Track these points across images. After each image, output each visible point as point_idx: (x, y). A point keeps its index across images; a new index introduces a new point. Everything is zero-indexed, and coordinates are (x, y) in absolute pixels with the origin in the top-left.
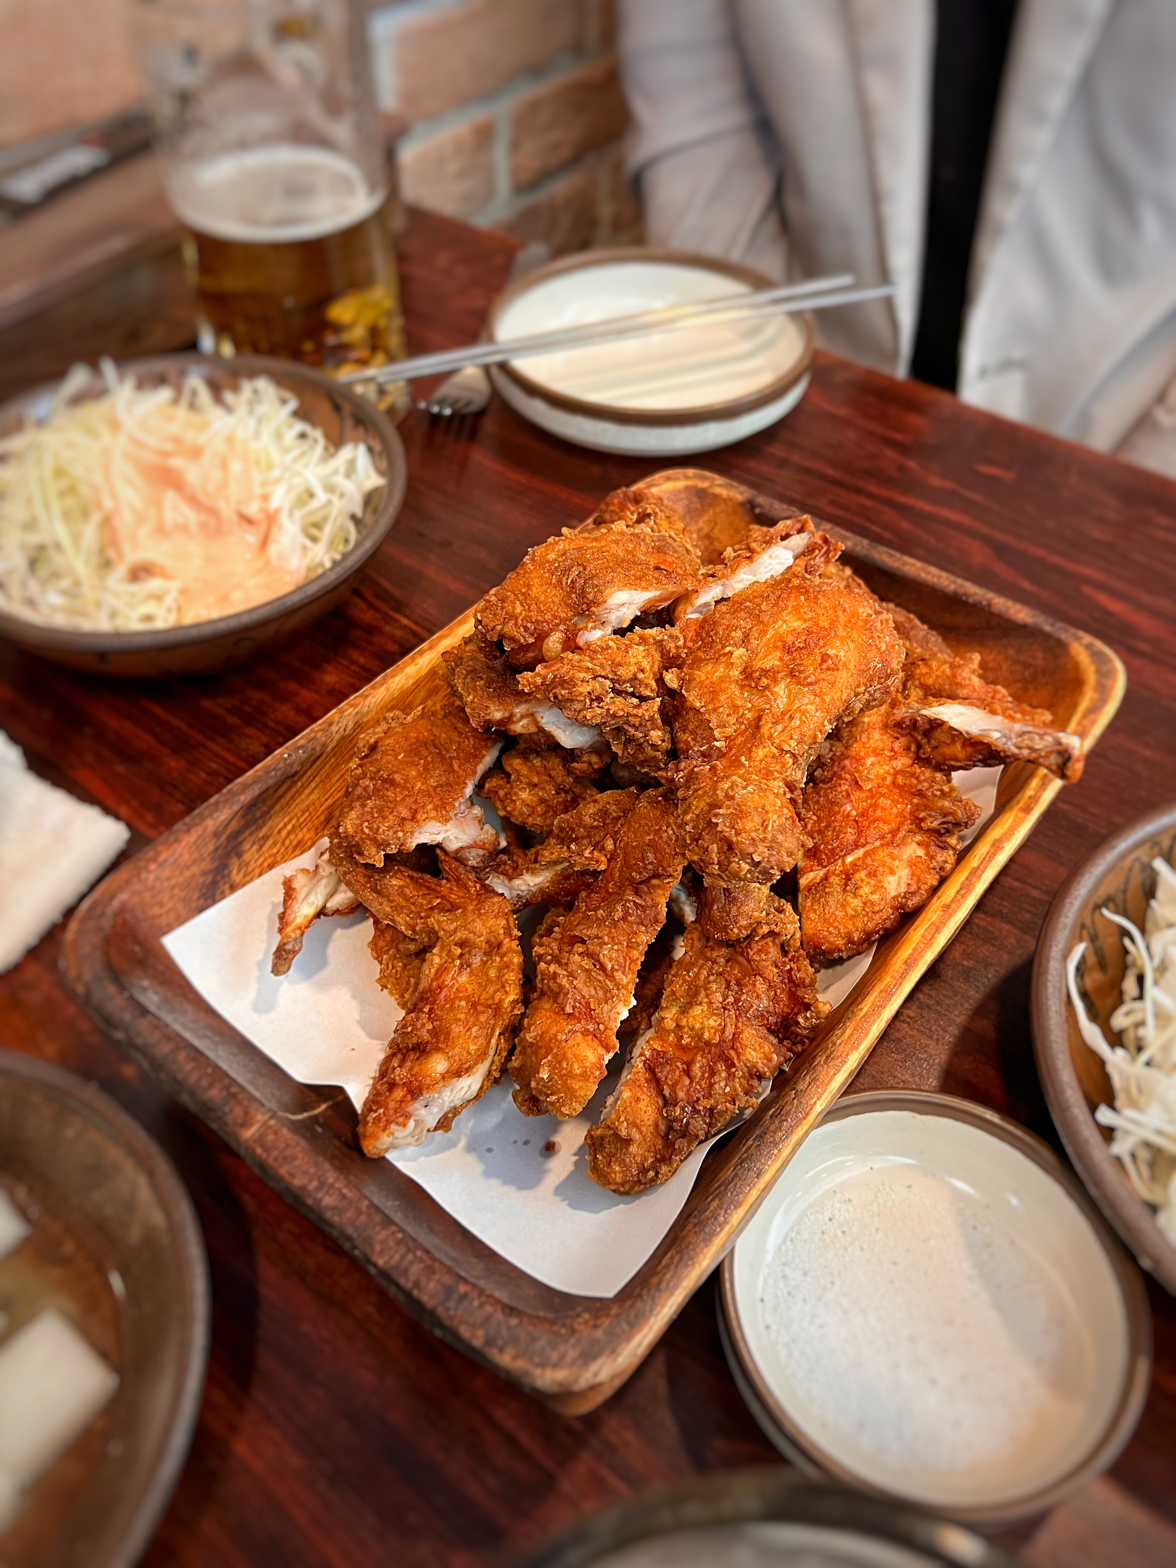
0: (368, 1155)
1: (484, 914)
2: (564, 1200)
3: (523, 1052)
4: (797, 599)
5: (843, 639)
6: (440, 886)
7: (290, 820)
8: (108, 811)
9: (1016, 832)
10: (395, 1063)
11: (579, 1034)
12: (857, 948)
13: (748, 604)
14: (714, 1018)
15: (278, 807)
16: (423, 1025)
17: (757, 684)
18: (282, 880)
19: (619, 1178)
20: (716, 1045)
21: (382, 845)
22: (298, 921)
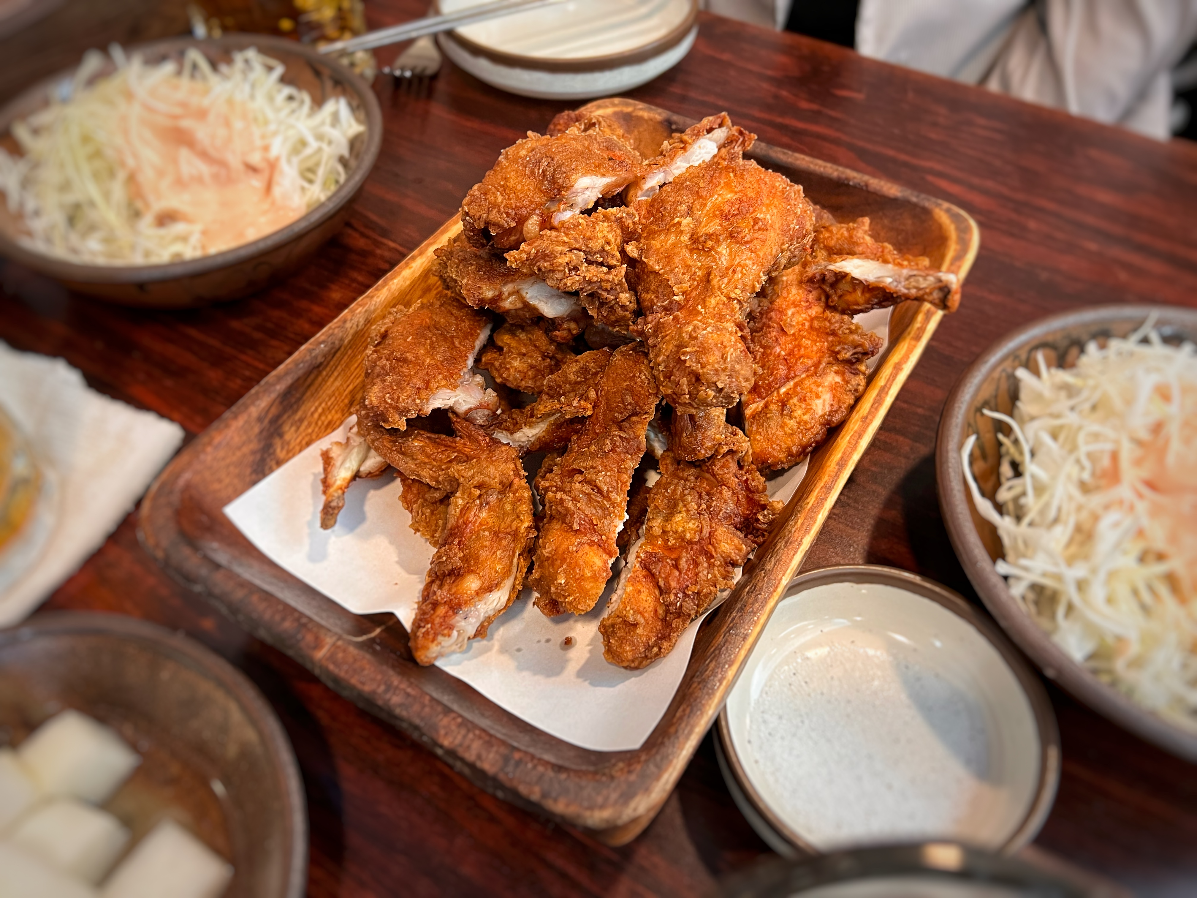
0: (421, 664)
1: (495, 461)
2: (585, 680)
3: (541, 566)
4: (727, 176)
5: (768, 206)
6: (455, 442)
7: (320, 404)
8: (162, 415)
9: (911, 356)
10: (435, 587)
11: (586, 545)
12: (795, 460)
13: (688, 183)
14: (693, 521)
15: (308, 394)
16: (456, 554)
17: (703, 246)
18: (319, 452)
19: (630, 656)
20: (696, 543)
21: (403, 411)
22: (339, 483)
